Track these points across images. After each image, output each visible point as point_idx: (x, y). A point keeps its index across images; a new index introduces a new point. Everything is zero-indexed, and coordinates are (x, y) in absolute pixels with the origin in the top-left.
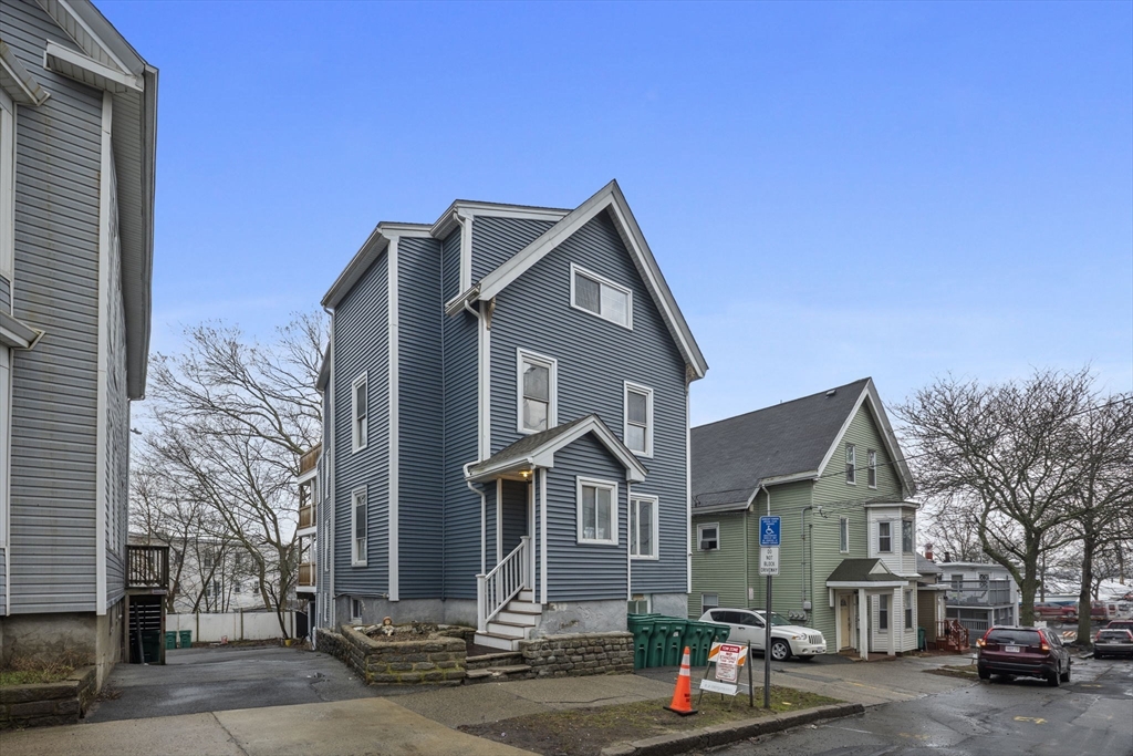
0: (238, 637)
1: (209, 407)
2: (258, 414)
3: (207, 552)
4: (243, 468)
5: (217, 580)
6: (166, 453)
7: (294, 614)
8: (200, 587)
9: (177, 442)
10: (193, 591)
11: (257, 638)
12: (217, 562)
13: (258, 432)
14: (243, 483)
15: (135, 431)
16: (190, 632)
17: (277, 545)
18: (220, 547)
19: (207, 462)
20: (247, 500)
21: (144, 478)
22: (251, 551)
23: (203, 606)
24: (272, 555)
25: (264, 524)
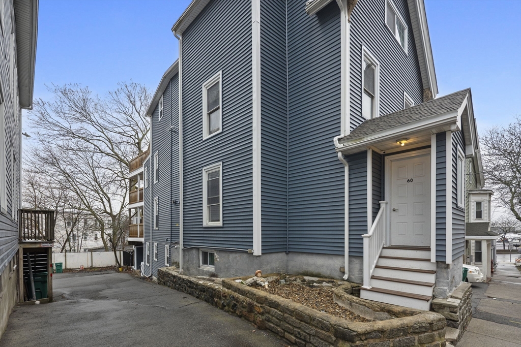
0: (90, 265)
1: (71, 134)
2: (99, 140)
3: (69, 218)
4: (91, 171)
5: (75, 233)
6: (45, 160)
7: (122, 252)
8: (65, 237)
9: (52, 154)
10: (61, 239)
11: (101, 266)
12: (74, 224)
13: (100, 150)
14: (91, 180)
15: (26, 135)
16: (61, 264)
17: (111, 214)
18: (76, 215)
19: (69, 167)
20: (92, 188)
21: (32, 174)
22: (97, 218)
23: (67, 248)
24: (107, 220)
25: (103, 202)
